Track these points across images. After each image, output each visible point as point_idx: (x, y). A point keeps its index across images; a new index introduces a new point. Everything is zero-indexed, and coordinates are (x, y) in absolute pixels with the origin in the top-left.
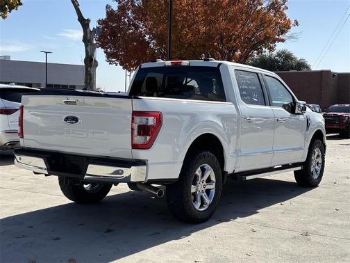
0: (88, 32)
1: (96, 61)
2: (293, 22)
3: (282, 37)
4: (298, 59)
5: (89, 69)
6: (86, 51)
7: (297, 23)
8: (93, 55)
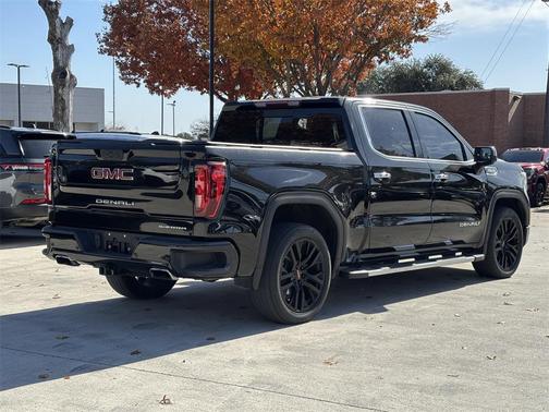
0: (58, 24)
1: (72, 76)
2: (442, 6)
3: (421, 33)
4: (462, 71)
5: (60, 91)
6: (55, 59)
7: (447, 7)
8: (66, 65)
